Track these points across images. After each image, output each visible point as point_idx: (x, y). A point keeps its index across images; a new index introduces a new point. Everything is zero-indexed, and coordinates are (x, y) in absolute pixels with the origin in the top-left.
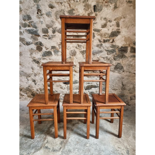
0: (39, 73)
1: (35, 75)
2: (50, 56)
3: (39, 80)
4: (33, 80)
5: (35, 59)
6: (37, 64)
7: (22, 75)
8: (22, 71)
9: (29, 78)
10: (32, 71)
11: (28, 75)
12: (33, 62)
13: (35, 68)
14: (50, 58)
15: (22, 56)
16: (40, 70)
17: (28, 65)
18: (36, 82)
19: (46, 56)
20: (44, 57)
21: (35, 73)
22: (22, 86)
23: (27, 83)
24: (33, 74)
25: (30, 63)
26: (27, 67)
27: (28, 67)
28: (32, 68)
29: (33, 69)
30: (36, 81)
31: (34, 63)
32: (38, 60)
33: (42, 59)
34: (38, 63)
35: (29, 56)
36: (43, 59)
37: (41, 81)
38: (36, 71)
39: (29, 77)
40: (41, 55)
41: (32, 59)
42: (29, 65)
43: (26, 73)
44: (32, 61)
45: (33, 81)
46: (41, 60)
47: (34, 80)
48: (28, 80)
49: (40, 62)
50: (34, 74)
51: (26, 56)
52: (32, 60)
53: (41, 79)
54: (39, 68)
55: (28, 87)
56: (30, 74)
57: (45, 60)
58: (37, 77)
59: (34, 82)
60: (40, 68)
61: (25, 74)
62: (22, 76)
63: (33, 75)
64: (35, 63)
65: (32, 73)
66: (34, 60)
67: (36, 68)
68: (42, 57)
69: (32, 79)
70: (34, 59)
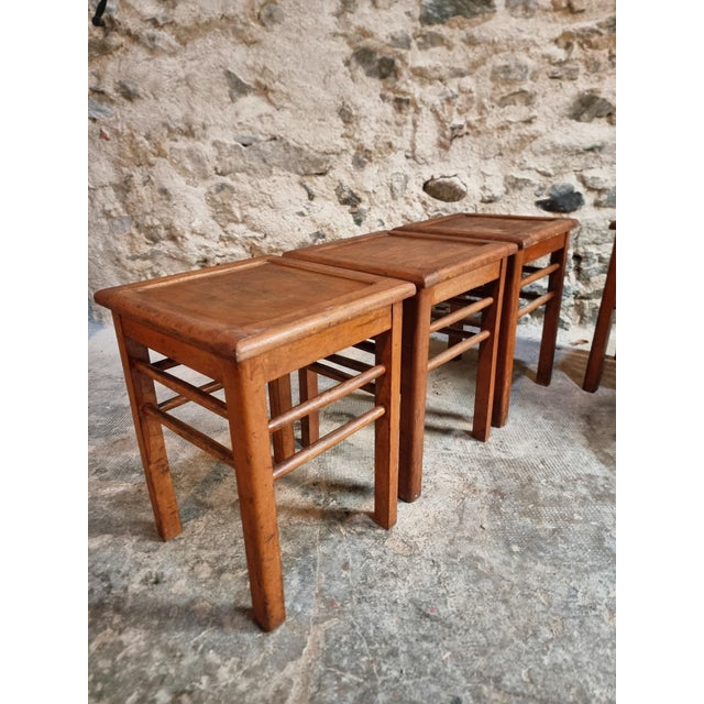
0: (390, 145)
1: (362, 158)
2: (479, 19)
3: (384, 194)
4: (346, 195)
5: (369, 42)
6: (375, 84)
7: (276, 161)
8: (274, 139)
9: (318, 185)
10: (343, 131)
11: (317, 163)
12: (354, 64)
13: (363, 112)
14: (475, 32)
15: (277, 28)
16: (398, 124)
17: (316, 89)
18: (363, 206)
19: (447, 16)
20: (435, 28)
21: (360, 148)
22: (269, 239)
23: (302, 214)
24: (346, 151)
25: (331, 73)
26: (308, 104)
27: (319, 108)
28: (346, 115)
29: (350, 115)
30: (360, 200)
31: (360, 72)
32: (389, 52)
33: (414, 44)
34: (383, 77)
35: (330, 23)
36: (422, 47)
37: (394, 197)
38: (371, 134)
39: (321, 178)
40: (417, 13)
41: (350, 43)
42: (322, 94)
43: (299, 150)
44: (347, 63)
45: (345, 202)
46: (409, 47)
47: (351, 192)
48: (311, 197)
49: (398, 62)
50: (353, 152)
51: (309, 21)
52: (348, 51)
53: (397, 185)
54: (389, 108)
55: (310, 240)
56: (325, 153)
57: (439, 50)
58: (371, 170)
59: (348, 207)
60: (399, 109)
61: (293, 153)
62: (274, 170)
63: (348, 160)
64: (369, 74)
65: (341, 143)
66: (363, 56)
67: (374, 111)
68: (418, 24)
69: (339, 190)
70: (361, 44)
